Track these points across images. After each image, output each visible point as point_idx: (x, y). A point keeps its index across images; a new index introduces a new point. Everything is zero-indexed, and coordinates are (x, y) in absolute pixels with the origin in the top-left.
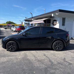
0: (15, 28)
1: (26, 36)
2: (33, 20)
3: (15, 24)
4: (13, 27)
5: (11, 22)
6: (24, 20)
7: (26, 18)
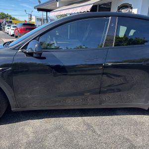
0: (12, 28)
1: (44, 58)
2: (58, 6)
3: (14, 19)
4: (9, 26)
5: (6, 14)
6: (35, 8)
7: (39, 2)
